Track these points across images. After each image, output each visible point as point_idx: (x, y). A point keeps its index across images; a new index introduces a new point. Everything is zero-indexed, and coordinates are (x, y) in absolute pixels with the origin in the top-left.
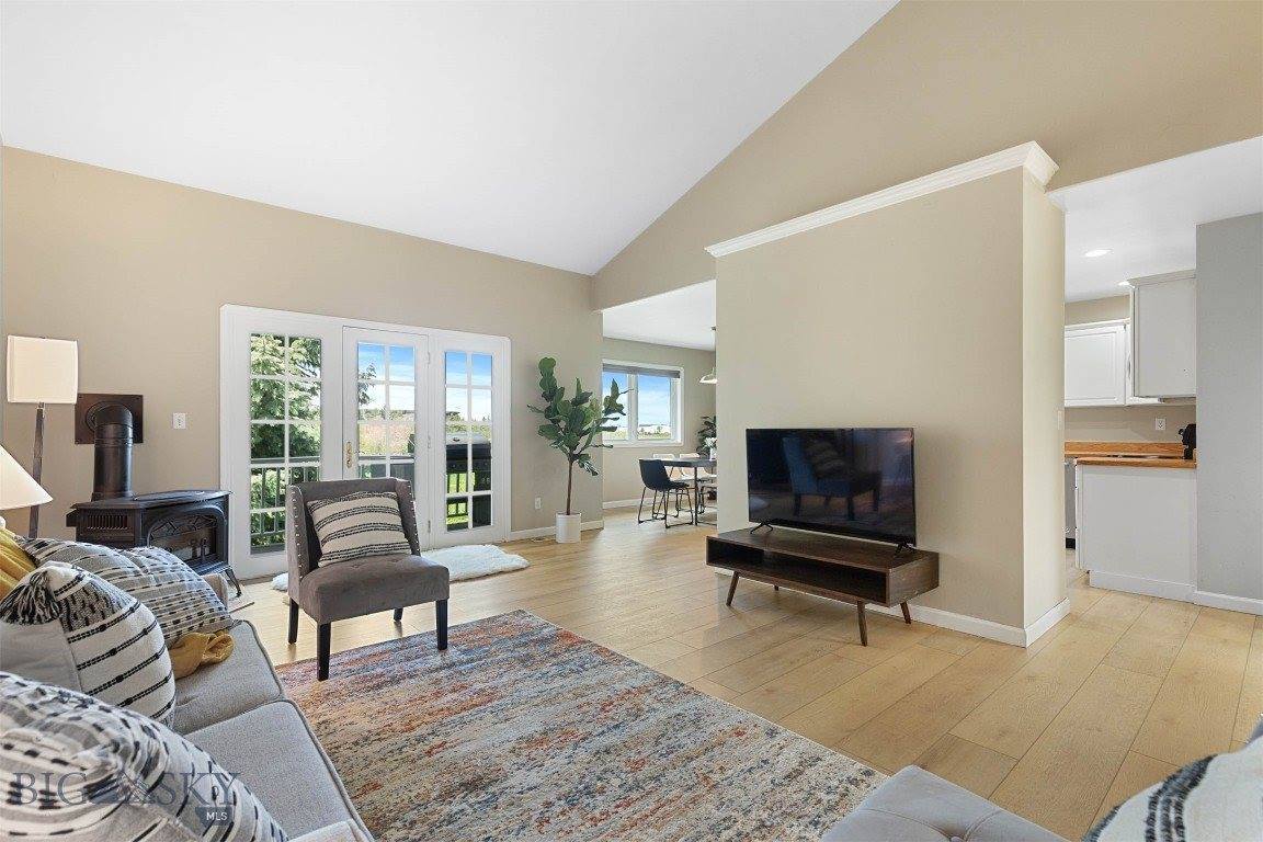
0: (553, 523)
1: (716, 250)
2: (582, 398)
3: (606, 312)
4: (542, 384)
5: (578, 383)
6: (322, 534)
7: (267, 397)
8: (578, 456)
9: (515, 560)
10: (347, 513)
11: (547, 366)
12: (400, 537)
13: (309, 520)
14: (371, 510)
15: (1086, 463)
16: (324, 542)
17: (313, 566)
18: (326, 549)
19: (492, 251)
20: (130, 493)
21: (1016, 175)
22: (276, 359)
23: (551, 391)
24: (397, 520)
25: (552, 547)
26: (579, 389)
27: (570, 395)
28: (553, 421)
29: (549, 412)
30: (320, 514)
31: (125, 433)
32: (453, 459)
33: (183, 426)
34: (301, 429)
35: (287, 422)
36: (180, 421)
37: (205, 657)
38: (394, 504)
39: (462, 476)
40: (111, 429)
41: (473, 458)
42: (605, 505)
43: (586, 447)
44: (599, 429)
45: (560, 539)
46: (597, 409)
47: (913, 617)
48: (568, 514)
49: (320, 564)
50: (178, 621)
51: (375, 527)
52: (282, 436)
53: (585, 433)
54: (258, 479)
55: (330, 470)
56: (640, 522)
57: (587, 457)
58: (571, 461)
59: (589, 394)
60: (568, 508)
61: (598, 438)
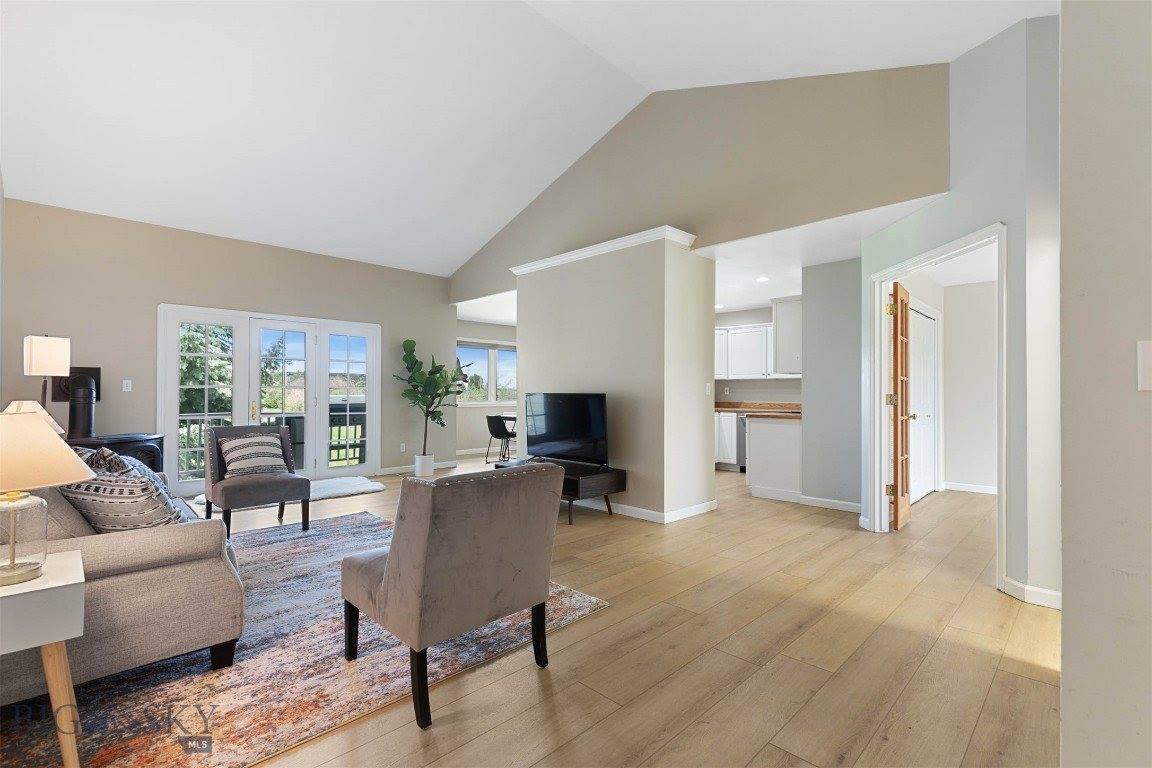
0: (413, 462)
1: (517, 271)
2: (437, 369)
3: (458, 304)
4: (405, 359)
5: (433, 359)
6: (227, 459)
7: (192, 365)
8: (433, 413)
9: (378, 485)
10: (249, 445)
11: (409, 347)
13: (219, 449)
14: (261, 444)
15: (751, 416)
16: (229, 463)
17: (222, 478)
18: (229, 468)
19: (368, 261)
20: (94, 435)
21: (660, 245)
22: (199, 335)
23: (413, 364)
26: (433, 363)
27: (427, 368)
28: (413, 387)
29: (411, 379)
30: (226, 447)
31: (91, 394)
33: (130, 389)
34: (220, 391)
35: (206, 387)
36: (127, 386)
38: (278, 442)
39: (343, 428)
40: (81, 392)
41: (350, 414)
42: (458, 452)
43: (439, 405)
44: (447, 393)
45: (417, 474)
46: (446, 377)
47: (614, 511)
48: (424, 454)
49: (226, 477)
51: (264, 455)
52: (203, 397)
53: (439, 395)
54: (184, 431)
55: (239, 418)
57: (440, 413)
58: (427, 416)
59: (441, 367)
60: (424, 450)
61: (447, 399)
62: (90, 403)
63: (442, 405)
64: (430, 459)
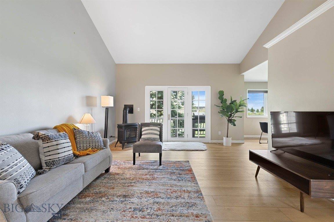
0: (222, 139)
2: (232, 102)
4: (220, 99)
5: (231, 98)
6: (143, 133)
8: (231, 120)
10: (148, 130)
11: (221, 94)
12: (158, 137)
13: (141, 130)
14: (151, 129)
16: (143, 135)
18: (142, 137)
23: (223, 100)
24: (159, 133)
25: (222, 146)
26: (231, 100)
27: (228, 102)
28: (223, 109)
29: (222, 107)
30: (143, 129)
32: (201, 119)
36: (139, 109)
37: (88, 153)
38: (159, 129)
41: (199, 119)
42: (245, 136)
43: (234, 117)
44: (237, 111)
45: (224, 144)
46: (237, 105)
48: (227, 137)
49: (140, 140)
50: (90, 146)
51: (152, 134)
53: (233, 113)
56: (260, 143)
57: (235, 120)
58: (228, 121)
59: (235, 101)
60: (227, 135)
61: (237, 114)
62: (126, 114)
63: (236, 117)
64: (230, 139)
